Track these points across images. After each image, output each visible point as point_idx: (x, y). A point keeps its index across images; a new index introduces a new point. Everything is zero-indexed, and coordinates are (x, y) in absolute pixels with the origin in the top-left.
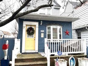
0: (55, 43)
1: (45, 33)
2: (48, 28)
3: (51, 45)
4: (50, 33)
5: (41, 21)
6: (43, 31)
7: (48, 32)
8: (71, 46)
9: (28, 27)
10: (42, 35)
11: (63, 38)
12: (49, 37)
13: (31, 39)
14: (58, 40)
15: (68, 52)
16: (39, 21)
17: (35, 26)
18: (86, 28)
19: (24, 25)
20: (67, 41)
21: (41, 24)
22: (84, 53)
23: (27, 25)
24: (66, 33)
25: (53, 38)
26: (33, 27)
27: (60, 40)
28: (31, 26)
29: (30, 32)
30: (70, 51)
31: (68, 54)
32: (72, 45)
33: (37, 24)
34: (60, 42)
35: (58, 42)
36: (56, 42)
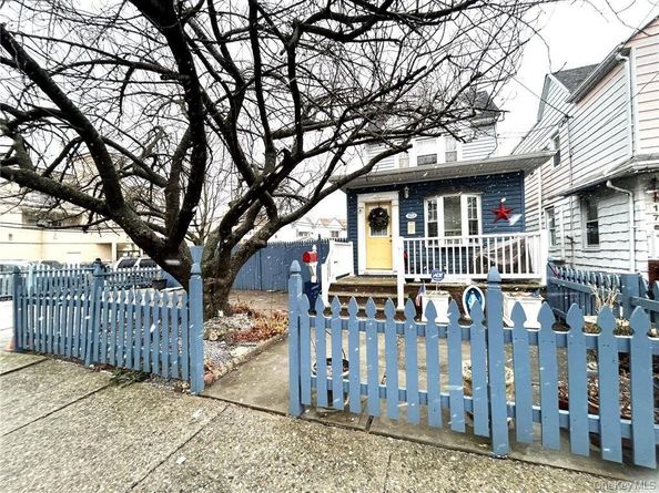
0: (457, 249)
1: (419, 222)
2: (430, 204)
3: (437, 254)
4: (436, 217)
5: (404, 186)
6: (414, 215)
7: (430, 218)
8: (492, 256)
9: (371, 208)
10: (412, 228)
11: (484, 232)
12: (433, 230)
13: (380, 238)
14: (464, 239)
15: (471, 272)
16: (399, 188)
17: (389, 203)
18: (608, 184)
19: (360, 205)
20: (492, 240)
21: (407, 196)
22: (540, 280)
23: (366, 204)
24: (497, 213)
25: (447, 234)
26: (384, 207)
27: (471, 240)
28: (379, 203)
29: (378, 221)
30: (478, 272)
31: (474, 280)
32: (496, 253)
33: (394, 197)
34: (474, 245)
35: (466, 244)
36: (460, 246)
